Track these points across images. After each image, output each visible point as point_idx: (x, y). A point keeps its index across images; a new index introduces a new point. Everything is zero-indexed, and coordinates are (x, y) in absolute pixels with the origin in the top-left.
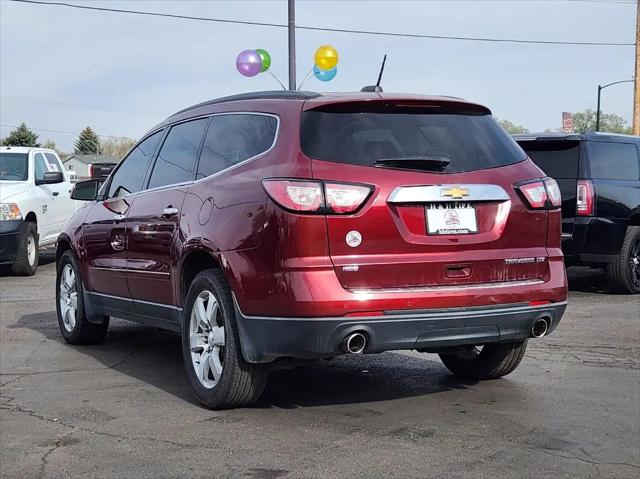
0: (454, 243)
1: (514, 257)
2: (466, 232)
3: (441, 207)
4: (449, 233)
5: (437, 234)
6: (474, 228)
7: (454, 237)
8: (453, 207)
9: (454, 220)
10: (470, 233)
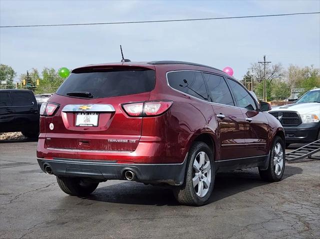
0: (86, 130)
1: (112, 139)
2: (92, 126)
3: (83, 114)
4: (84, 126)
5: (79, 126)
6: (96, 124)
7: (86, 128)
8: (88, 114)
9: (88, 120)
10: (94, 126)
